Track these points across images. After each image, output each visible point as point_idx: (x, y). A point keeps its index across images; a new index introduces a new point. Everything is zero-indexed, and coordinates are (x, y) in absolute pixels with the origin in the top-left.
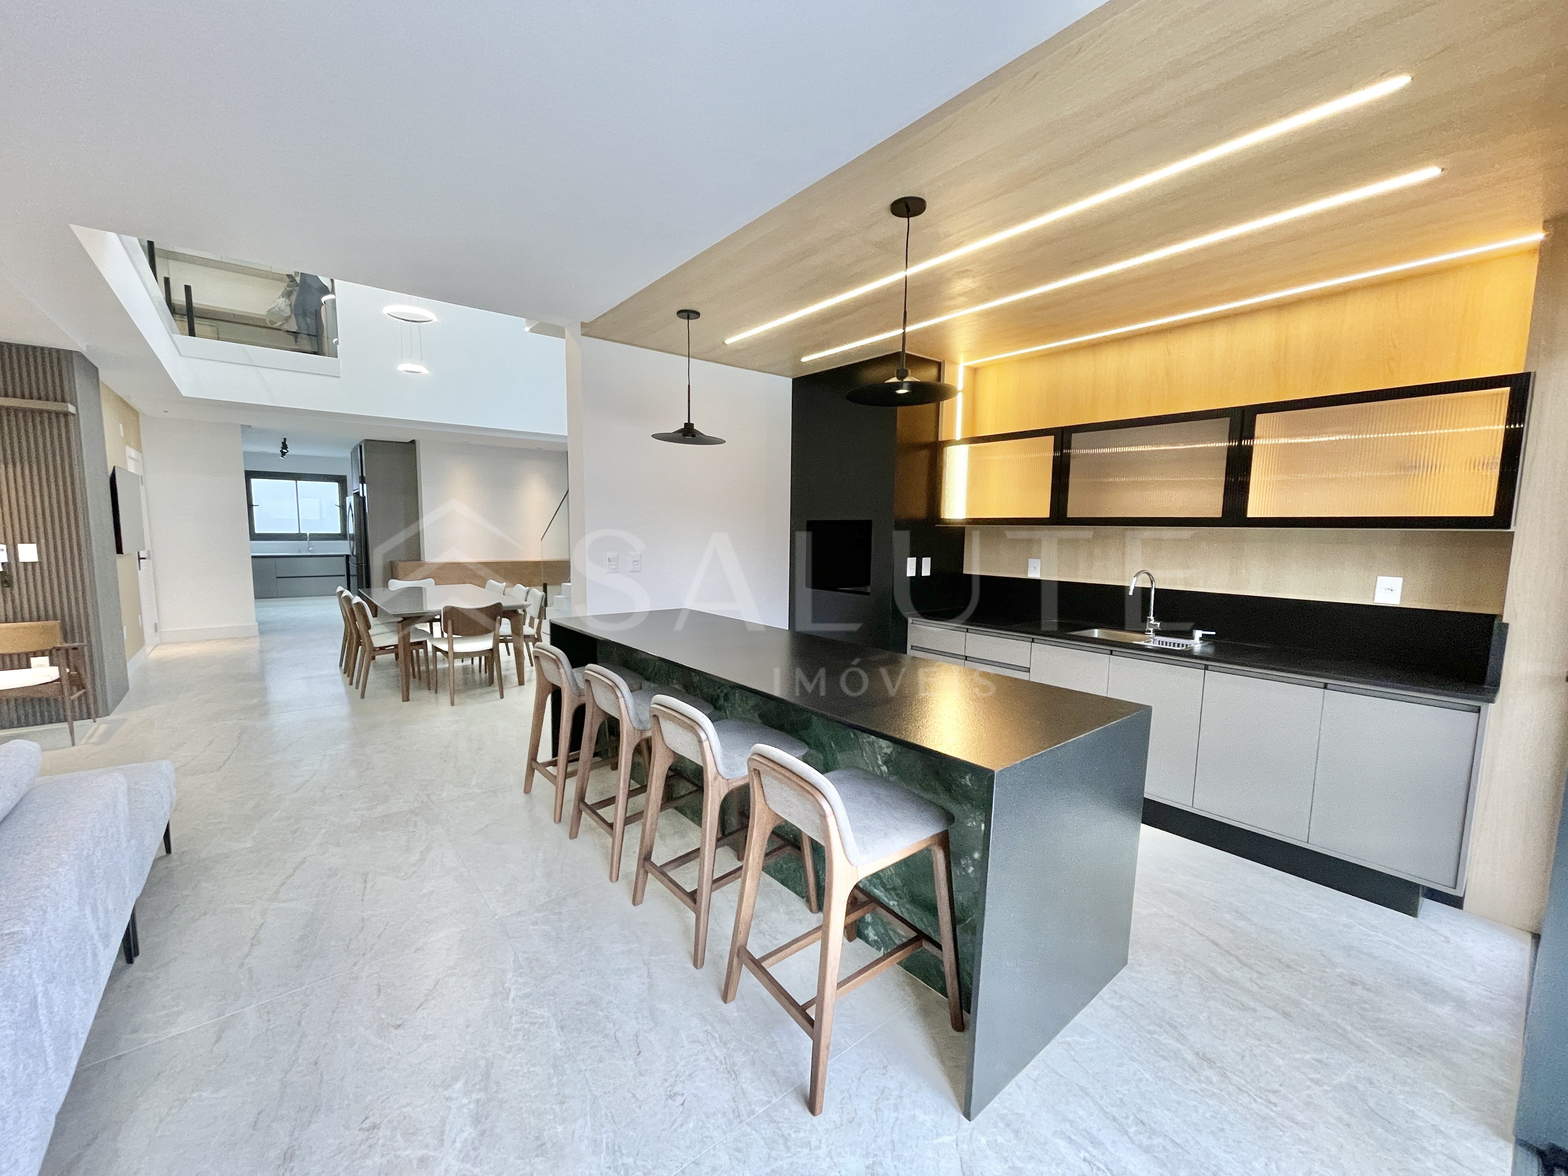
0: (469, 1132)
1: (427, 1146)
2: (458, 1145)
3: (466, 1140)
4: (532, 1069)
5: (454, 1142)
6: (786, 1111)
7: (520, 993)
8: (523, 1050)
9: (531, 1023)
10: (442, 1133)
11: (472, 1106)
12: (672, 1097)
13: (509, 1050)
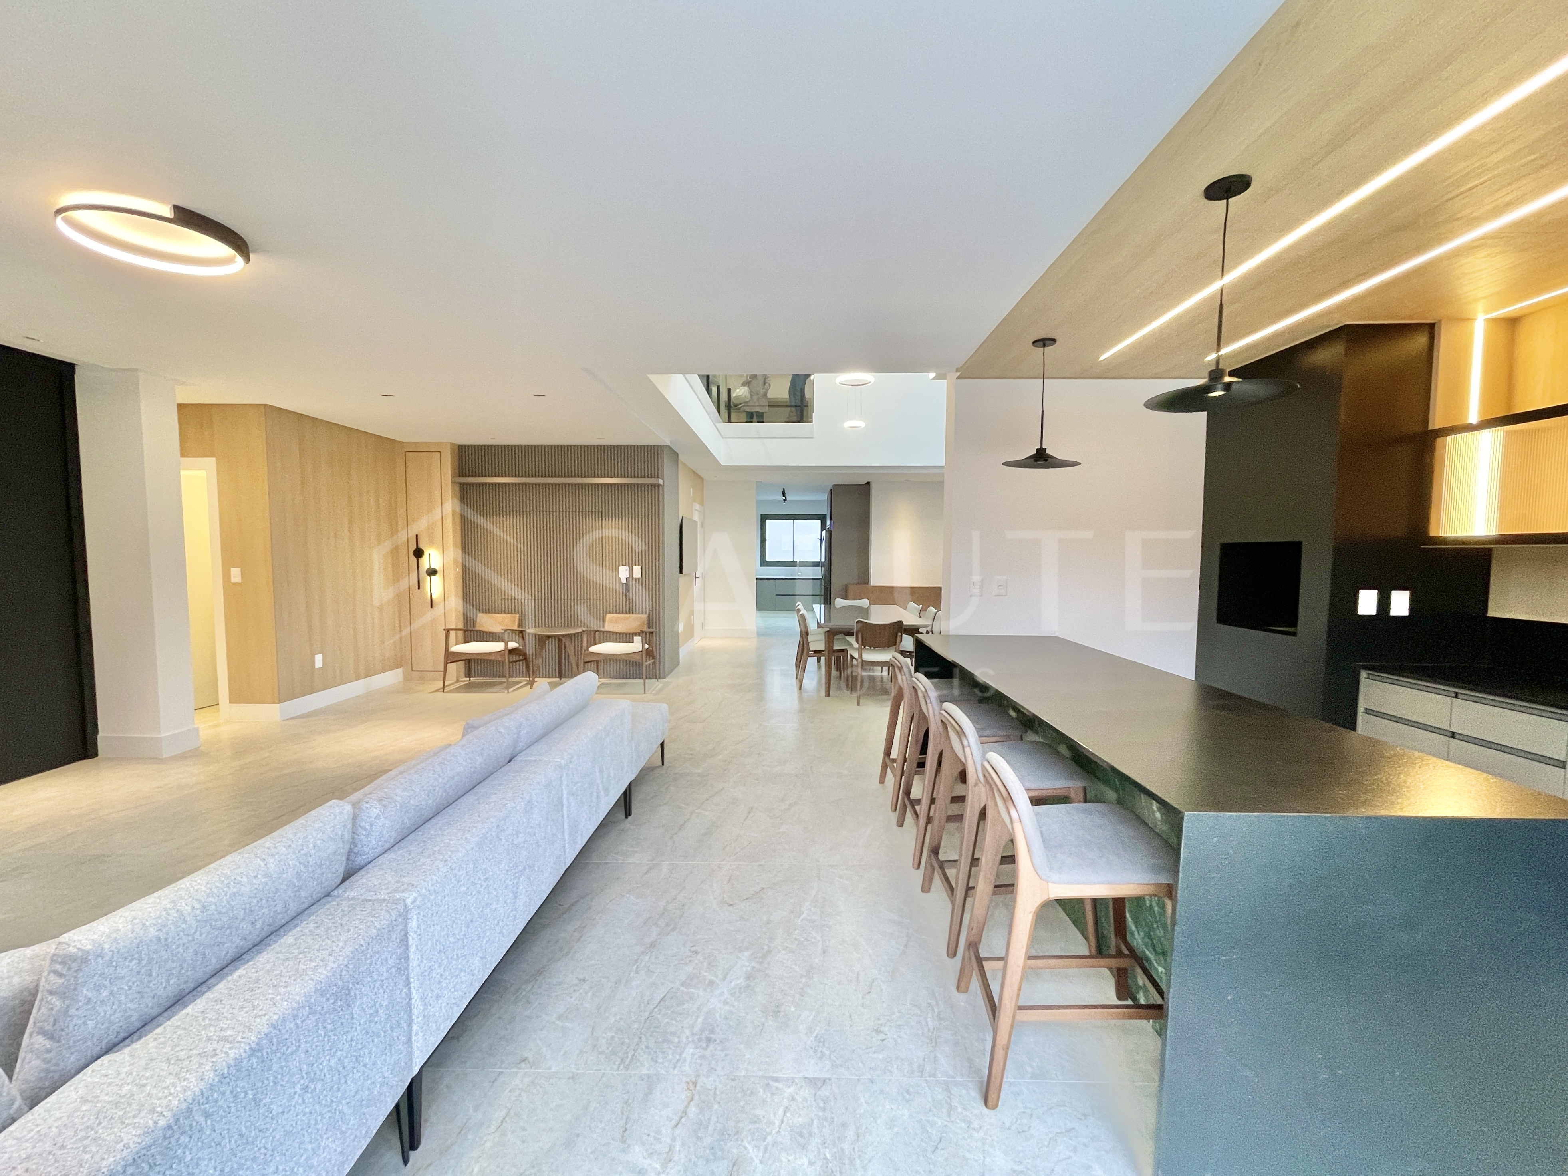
0: (741, 981)
1: (717, 977)
2: (732, 984)
3: (737, 985)
4: (793, 966)
5: (731, 982)
6: (964, 1091)
7: (809, 918)
8: (793, 952)
9: (806, 939)
10: (727, 974)
11: (749, 969)
12: (878, 1032)
13: (786, 948)
